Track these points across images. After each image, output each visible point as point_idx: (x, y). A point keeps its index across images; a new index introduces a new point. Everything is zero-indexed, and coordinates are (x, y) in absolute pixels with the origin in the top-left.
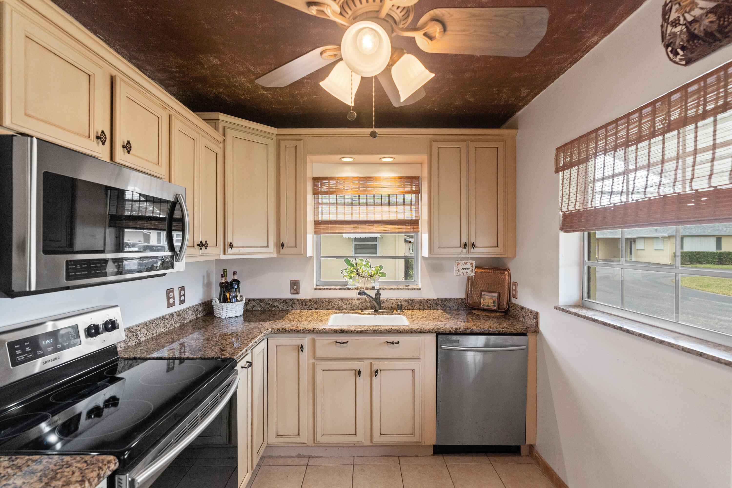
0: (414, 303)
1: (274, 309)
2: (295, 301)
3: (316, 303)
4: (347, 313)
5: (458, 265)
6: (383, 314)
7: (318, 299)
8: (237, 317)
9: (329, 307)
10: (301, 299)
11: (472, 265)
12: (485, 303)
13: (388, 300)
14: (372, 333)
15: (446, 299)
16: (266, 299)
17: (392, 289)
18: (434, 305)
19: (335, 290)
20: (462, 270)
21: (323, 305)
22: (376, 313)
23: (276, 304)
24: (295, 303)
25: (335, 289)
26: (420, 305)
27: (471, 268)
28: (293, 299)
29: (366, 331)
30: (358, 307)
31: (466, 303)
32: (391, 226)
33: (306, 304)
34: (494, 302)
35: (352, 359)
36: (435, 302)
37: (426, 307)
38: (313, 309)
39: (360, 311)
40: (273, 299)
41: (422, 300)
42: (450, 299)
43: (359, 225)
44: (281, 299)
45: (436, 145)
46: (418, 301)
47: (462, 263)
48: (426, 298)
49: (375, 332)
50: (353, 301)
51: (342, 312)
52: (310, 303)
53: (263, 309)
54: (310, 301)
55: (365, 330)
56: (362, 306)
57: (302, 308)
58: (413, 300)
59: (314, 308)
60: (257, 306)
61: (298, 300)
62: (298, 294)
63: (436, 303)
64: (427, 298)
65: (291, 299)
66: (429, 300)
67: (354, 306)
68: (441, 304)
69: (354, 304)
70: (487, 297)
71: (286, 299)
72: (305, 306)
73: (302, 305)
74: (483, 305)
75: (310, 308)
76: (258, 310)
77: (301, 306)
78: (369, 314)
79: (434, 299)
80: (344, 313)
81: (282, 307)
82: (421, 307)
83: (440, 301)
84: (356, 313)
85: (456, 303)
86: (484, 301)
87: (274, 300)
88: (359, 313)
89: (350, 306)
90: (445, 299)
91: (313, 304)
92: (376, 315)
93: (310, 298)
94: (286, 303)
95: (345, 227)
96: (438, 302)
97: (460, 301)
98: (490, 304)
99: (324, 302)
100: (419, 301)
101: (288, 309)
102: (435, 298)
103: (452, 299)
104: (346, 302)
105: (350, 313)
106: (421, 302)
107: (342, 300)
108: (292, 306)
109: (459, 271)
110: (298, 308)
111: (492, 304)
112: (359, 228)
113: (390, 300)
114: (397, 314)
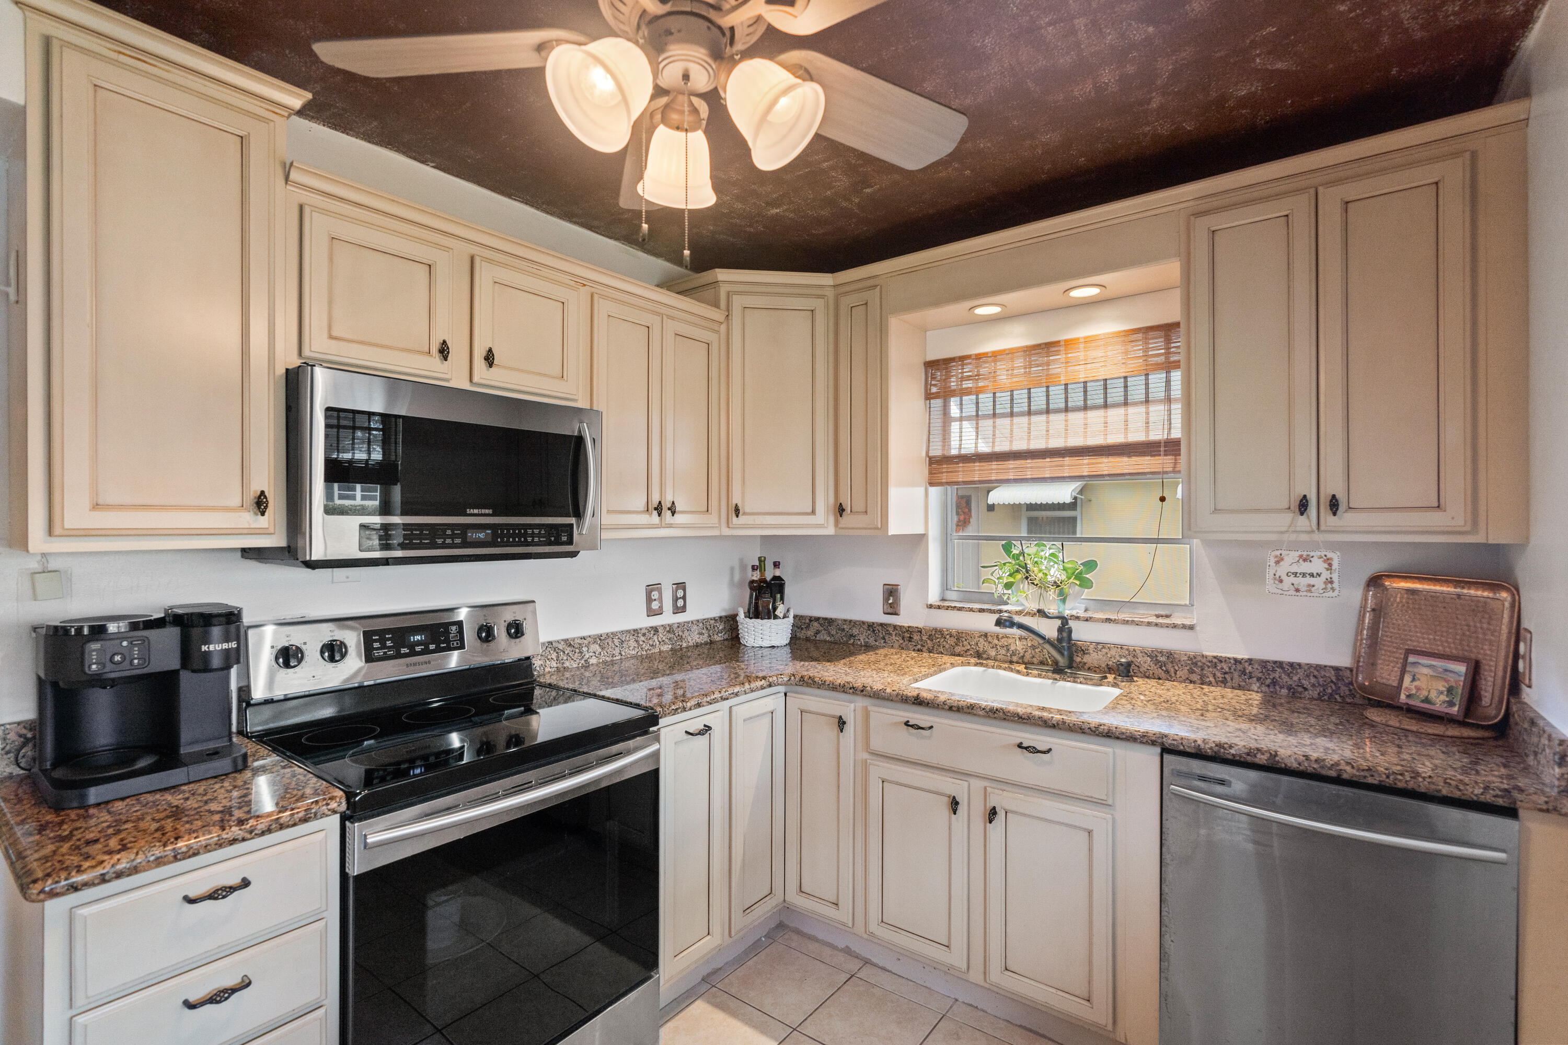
0: (1172, 662)
1: (852, 641)
2: (891, 630)
3: (931, 637)
4: (993, 667)
5: (1277, 562)
6: (1074, 682)
7: (936, 630)
8: (773, 647)
9: (958, 649)
10: (901, 627)
11: (1330, 565)
12: (1418, 689)
13: (1100, 647)
14: (984, 716)
15: (1280, 664)
16: (839, 620)
17: (1108, 620)
18: (1236, 675)
19: (971, 613)
20: (1292, 579)
21: (945, 643)
22: (1057, 676)
23: (855, 631)
24: (890, 634)
25: (971, 610)
26: (1191, 671)
27: (1326, 575)
28: (886, 625)
29: (970, 710)
30: (1023, 657)
31: (1351, 683)
32: (1111, 459)
33: (910, 637)
34: (1450, 690)
35: (942, 769)
36: (1239, 667)
37: (1212, 679)
38: (924, 649)
39: (1021, 668)
40: (851, 621)
41: (1199, 658)
42: (1291, 665)
43: (1028, 461)
44: (863, 623)
45: (1203, 225)
46: (1186, 658)
47: (1291, 557)
48: (1210, 652)
49: (991, 714)
50: (1010, 641)
51: (981, 665)
52: (919, 637)
53: (832, 639)
54: (918, 631)
55: (968, 708)
56: (1033, 657)
57: (904, 645)
58: (1170, 655)
59: (926, 647)
60: (823, 632)
61: (895, 627)
62: (896, 614)
63: (1243, 672)
64: (1215, 654)
65: (881, 625)
66: (1220, 660)
67: (1013, 654)
68: (1260, 675)
69: (1012, 648)
70: (1426, 671)
71: (873, 623)
72: (910, 641)
73: (903, 638)
74: (1409, 696)
75: (919, 647)
76: (825, 641)
77: (901, 641)
78: (1039, 676)
79: (1236, 661)
80: (986, 666)
81: (867, 640)
82: (1195, 677)
83: (1256, 666)
84: (1012, 670)
85: (1313, 680)
86: (1415, 683)
87: (852, 624)
88: (1018, 672)
89: (1004, 652)
90: (1275, 662)
91: (924, 638)
92: (1056, 679)
93: (921, 626)
94: (874, 631)
95: (994, 467)
96: (1249, 669)
97: (1332, 674)
98: (1433, 695)
99: (948, 637)
100: (1190, 659)
101: (877, 643)
102: (1239, 656)
103: (1299, 665)
104: (996, 642)
105: (1000, 667)
106: (1195, 664)
107: (986, 635)
108: (884, 638)
109: (1281, 581)
110: (896, 645)
111: (1443, 698)
112: (1027, 468)
113: (1104, 647)
114: (1113, 686)
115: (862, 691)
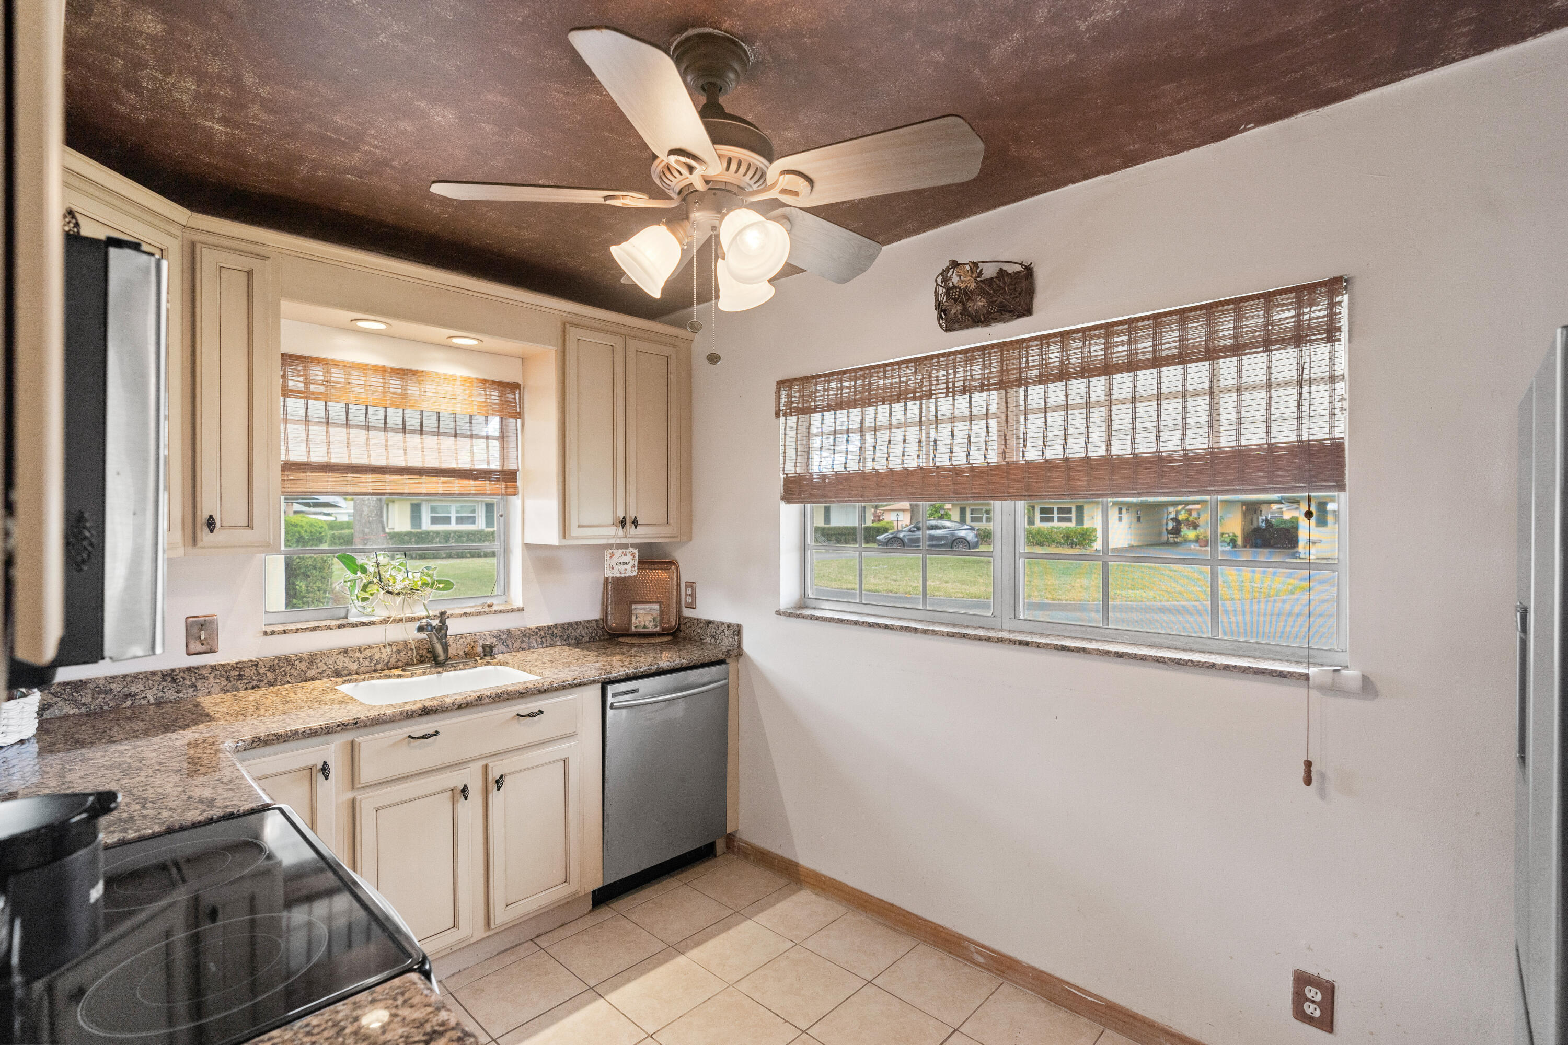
0: (510, 638)
1: (129, 703)
2: (205, 672)
3: (272, 668)
4: (364, 680)
5: (611, 557)
6: (455, 670)
7: (279, 659)
8: (22, 742)
9: (310, 673)
10: (223, 666)
11: (634, 557)
12: (639, 622)
13: (458, 638)
14: (491, 703)
15: (570, 624)
16: (99, 679)
17: (466, 614)
18: (548, 638)
19: (329, 631)
20: (619, 567)
21: (292, 671)
22: (440, 670)
23: (134, 688)
24: (205, 678)
25: (329, 628)
26: (523, 642)
27: (632, 563)
28: (197, 668)
29: (479, 702)
30: (387, 663)
31: (603, 627)
32: (461, 481)
33: (240, 675)
34: (654, 619)
35: (445, 767)
36: (550, 632)
37: (535, 644)
38: (262, 684)
39: (398, 672)
40: (125, 677)
41: (527, 631)
42: (576, 623)
43: (386, 476)
44: (153, 674)
45: (574, 335)
46: (519, 633)
47: (619, 552)
48: (533, 626)
49: (497, 699)
50: (374, 651)
51: (350, 681)
52: (254, 671)
53: (83, 710)
54: (252, 666)
55: (477, 700)
56: (398, 661)
57: (228, 687)
58: (509, 632)
59: (266, 681)
60: (60, 704)
61: (213, 668)
62: (212, 651)
63: (552, 634)
64: (537, 626)
65: (189, 669)
66: (539, 629)
67: (378, 662)
68: (561, 634)
69: (377, 657)
70: (641, 612)
71: (173, 670)
72: (239, 680)
73: (228, 679)
74: (636, 627)
75: (254, 683)
76: (66, 717)
77: (224, 683)
78: (424, 673)
79: (549, 628)
80: (356, 680)
81: (160, 695)
82: (525, 645)
83: (559, 629)
84: (389, 677)
85: (586, 630)
86: (638, 619)
87: (129, 679)
88: (400, 676)
89: (367, 663)
90: (568, 624)
91: (262, 671)
92: (439, 673)
93: (253, 657)
94: (174, 680)
96: (555, 631)
97: (594, 625)
98: (647, 624)
99: (296, 663)
100: (522, 633)
101: (181, 695)
102: (550, 624)
103: (580, 622)
104: (358, 655)
105: (373, 678)
106: (525, 636)
107: (346, 651)
108: (194, 686)
109: (613, 569)
110: (217, 689)
111: (652, 624)
113: (461, 638)
114: (485, 665)
115: (356, 723)
